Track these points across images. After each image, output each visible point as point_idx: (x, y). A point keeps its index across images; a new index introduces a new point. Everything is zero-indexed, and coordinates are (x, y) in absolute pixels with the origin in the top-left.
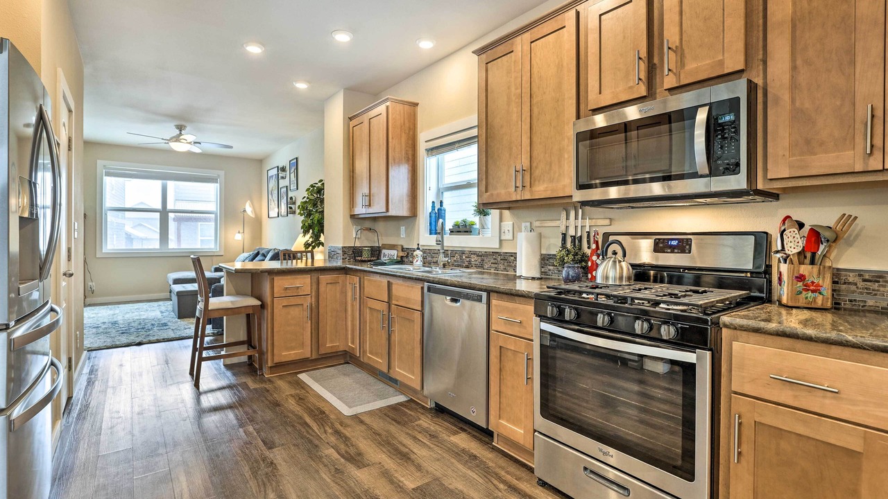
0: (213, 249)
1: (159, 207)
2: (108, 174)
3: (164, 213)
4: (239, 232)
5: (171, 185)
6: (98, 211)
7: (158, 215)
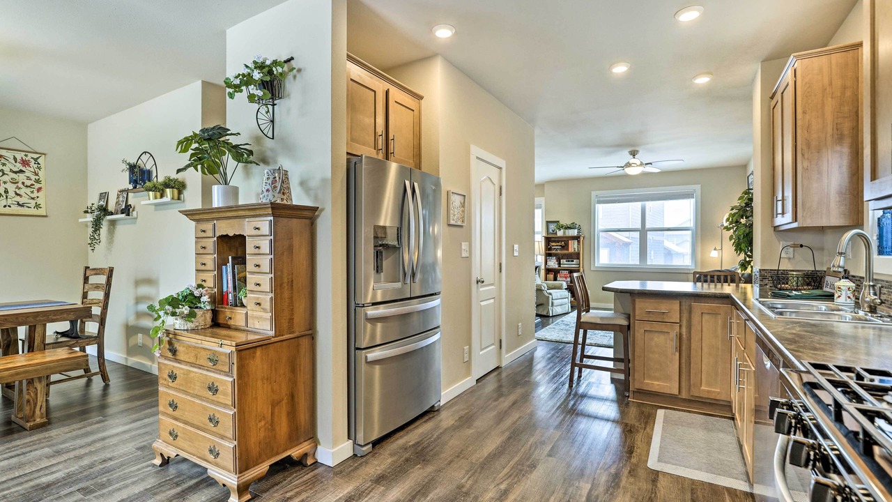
0: (688, 266)
1: (639, 226)
2: (599, 202)
3: (643, 232)
4: (715, 249)
5: (649, 204)
6: (592, 233)
7: (637, 235)
